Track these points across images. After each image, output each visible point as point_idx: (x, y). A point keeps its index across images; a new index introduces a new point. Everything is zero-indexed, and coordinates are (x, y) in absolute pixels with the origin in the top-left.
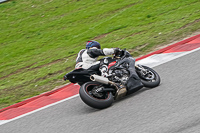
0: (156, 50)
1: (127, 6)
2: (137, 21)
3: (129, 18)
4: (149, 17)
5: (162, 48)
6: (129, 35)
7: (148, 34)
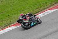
0: (11, 25)
1: (2, 13)
2: (5, 17)
3: (3, 16)
4: (8, 16)
5: (12, 25)
6: (3, 21)
7: (8, 21)
